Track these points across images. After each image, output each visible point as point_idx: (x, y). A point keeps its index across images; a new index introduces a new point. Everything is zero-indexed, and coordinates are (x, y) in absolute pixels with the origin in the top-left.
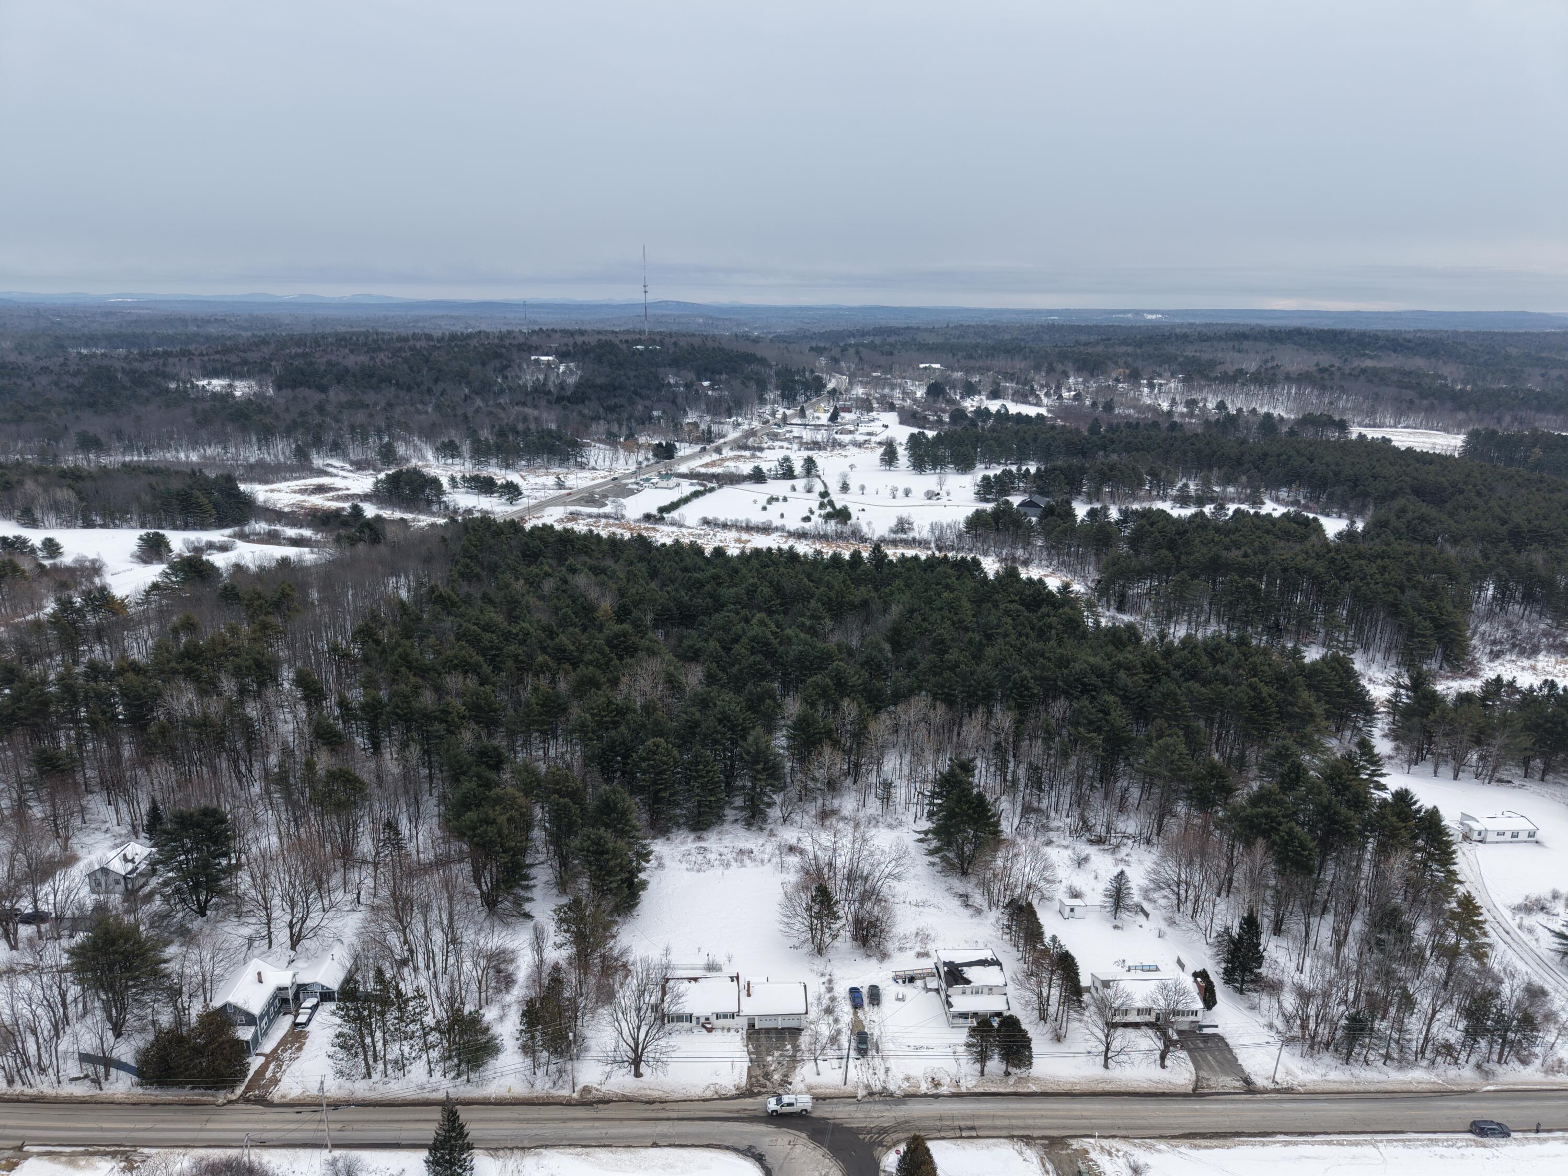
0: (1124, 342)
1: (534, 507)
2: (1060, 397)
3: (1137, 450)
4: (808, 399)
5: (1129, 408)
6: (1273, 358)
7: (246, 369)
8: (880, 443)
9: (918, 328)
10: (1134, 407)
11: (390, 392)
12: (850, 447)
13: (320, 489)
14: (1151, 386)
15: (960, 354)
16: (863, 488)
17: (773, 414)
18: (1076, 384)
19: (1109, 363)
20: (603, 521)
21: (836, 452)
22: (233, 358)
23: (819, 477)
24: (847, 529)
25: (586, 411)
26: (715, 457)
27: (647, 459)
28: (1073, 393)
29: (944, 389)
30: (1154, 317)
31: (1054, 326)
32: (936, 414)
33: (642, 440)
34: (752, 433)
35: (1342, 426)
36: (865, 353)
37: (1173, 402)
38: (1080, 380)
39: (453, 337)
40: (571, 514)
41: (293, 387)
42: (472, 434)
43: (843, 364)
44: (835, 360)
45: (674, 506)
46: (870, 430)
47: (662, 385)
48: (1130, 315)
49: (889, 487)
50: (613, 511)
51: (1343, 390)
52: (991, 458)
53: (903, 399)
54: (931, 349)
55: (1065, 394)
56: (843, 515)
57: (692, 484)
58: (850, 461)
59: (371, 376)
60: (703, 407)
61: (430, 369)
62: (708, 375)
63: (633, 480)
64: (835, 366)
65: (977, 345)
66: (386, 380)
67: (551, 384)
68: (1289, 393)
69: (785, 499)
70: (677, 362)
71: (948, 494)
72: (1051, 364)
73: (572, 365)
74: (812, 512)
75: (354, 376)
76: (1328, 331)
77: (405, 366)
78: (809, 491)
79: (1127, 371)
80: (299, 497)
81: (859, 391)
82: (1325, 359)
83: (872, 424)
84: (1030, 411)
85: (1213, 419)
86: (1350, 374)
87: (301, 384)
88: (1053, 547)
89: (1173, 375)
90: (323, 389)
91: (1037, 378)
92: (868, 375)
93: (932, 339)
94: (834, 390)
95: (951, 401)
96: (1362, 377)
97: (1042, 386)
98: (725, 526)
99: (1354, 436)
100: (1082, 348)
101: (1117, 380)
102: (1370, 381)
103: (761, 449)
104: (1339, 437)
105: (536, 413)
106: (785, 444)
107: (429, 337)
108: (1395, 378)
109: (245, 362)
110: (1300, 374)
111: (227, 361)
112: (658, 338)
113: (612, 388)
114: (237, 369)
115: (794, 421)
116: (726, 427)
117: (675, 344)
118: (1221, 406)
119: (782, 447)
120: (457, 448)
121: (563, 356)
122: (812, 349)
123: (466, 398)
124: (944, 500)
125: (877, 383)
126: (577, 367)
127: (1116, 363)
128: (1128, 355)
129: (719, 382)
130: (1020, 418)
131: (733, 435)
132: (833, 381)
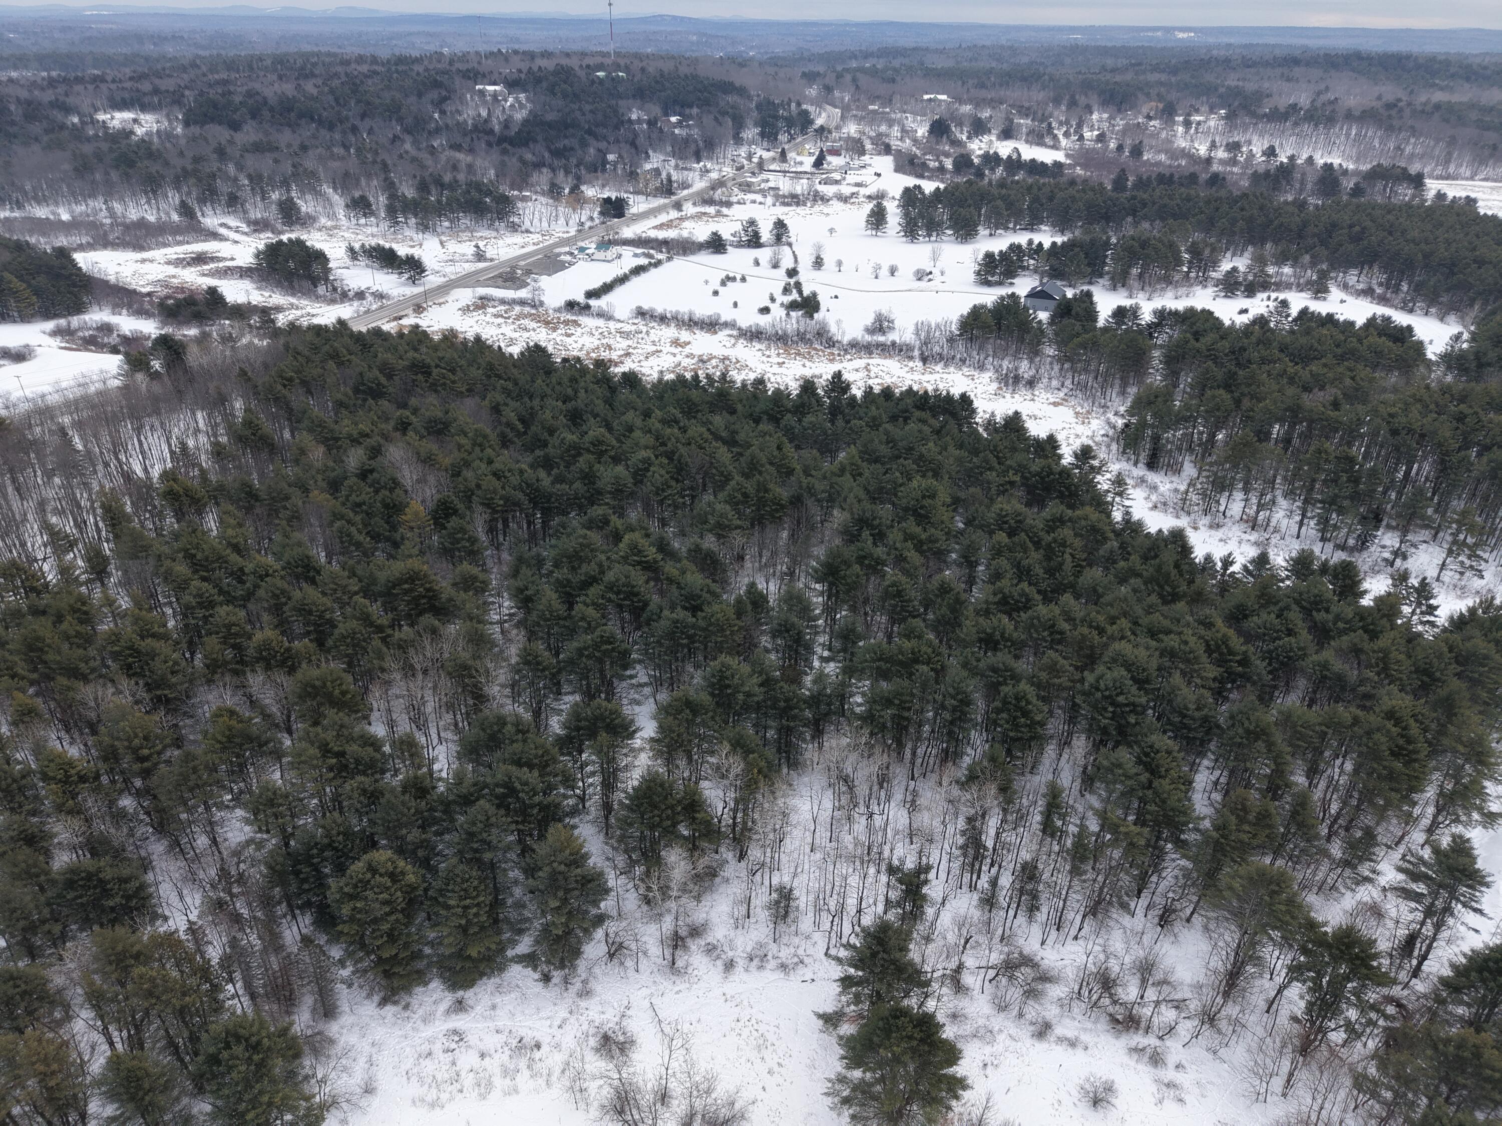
0: (1156, 69)
1: (439, 288)
2: (1081, 138)
3: (1175, 216)
4: (792, 138)
5: (1159, 152)
6: (1327, 89)
7: (156, 99)
8: (870, 197)
9: (927, 49)
10: (1166, 152)
11: (308, 130)
12: (834, 202)
13: (200, 259)
14: (1187, 124)
15: (971, 82)
16: (839, 263)
17: (750, 157)
18: (1100, 120)
19: (1140, 95)
20: (518, 309)
21: (817, 208)
22: (146, 86)
23: (790, 245)
24: (811, 325)
25: (529, 157)
26: (674, 214)
27: (591, 219)
28: (1096, 133)
29: (948, 126)
30: (1185, 35)
31: (1077, 46)
32: (937, 160)
33: (590, 192)
34: (720, 183)
35: (1418, 181)
36: (863, 79)
37: (1213, 146)
38: (1105, 116)
39: (401, 60)
40: (481, 298)
41: (203, 124)
42: (390, 187)
43: (837, 94)
44: (828, 89)
45: (607, 288)
46: (858, 179)
47: (622, 122)
48: (1159, 34)
49: (872, 264)
50: (530, 296)
51: (1413, 131)
52: (999, 223)
53: (902, 139)
54: (939, 75)
55: (1087, 135)
56: (809, 305)
57: (636, 255)
58: (829, 222)
59: (290, 110)
60: (669, 149)
61: (359, 101)
62: (677, 108)
63: (567, 249)
64: (827, 96)
65: (990, 71)
66: (309, 115)
67: (495, 121)
68: (1348, 135)
69: (743, 279)
70: (641, 94)
71: (942, 273)
72: (1073, 97)
73: (522, 96)
74: (773, 300)
75: (272, 110)
76: (1393, 55)
77: (331, 98)
78: (776, 266)
79: (1161, 106)
80: (171, 270)
81: (852, 129)
82: (1390, 91)
83: (863, 171)
84: (1046, 156)
85: (1261, 169)
86: (1423, 112)
87: (212, 120)
88: (1068, 359)
89: (1212, 110)
90: (235, 126)
91: (1056, 113)
92: (865, 108)
93: (941, 63)
94: (822, 129)
95: (956, 143)
96: (1437, 115)
97: (1061, 124)
98: (663, 319)
99: (1431, 194)
100: (1109, 76)
101: (1149, 118)
102: (1447, 121)
103: (729, 204)
104: (1414, 196)
105: (469, 159)
106: (758, 198)
107: (374, 60)
108: (1474, 115)
109: (156, 91)
110: (1364, 112)
111: (138, 90)
112: (622, 62)
113: (564, 126)
114: (146, 100)
115: (772, 167)
116: (691, 174)
117: (643, 70)
118: (1271, 152)
119: (754, 202)
120: (368, 205)
121: (513, 85)
122: (804, 75)
123: (396, 138)
124: (936, 283)
125: (873, 118)
126: (527, 99)
127: (1148, 95)
128: (1161, 84)
129: (690, 117)
130: (1035, 167)
131: (699, 185)
132: (824, 115)
